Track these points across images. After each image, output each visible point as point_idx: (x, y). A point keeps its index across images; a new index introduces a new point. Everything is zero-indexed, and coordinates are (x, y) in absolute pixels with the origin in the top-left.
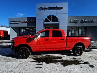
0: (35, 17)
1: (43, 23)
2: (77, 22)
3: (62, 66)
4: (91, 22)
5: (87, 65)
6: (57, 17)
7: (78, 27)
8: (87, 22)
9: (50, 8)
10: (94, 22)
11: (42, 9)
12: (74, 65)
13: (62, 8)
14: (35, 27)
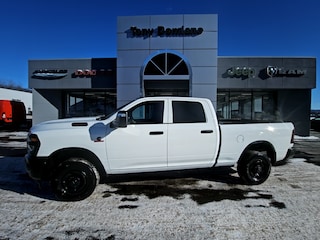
1: (141, 77)
2: (247, 77)
3: (195, 203)
4: (292, 75)
5: (266, 202)
7: (252, 91)
8: (278, 75)
10: (300, 75)
12: (227, 201)
13: (200, 31)
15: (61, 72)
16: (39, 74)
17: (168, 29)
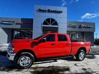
0: (33, 19)
1: (42, 25)
2: (75, 27)
4: (88, 28)
6: (56, 20)
7: (76, 32)
9: (49, 11)
10: (91, 27)
11: (40, 11)
14: (32, 30)
15: (13, 22)
16: (4, 22)
17: (51, 11)
